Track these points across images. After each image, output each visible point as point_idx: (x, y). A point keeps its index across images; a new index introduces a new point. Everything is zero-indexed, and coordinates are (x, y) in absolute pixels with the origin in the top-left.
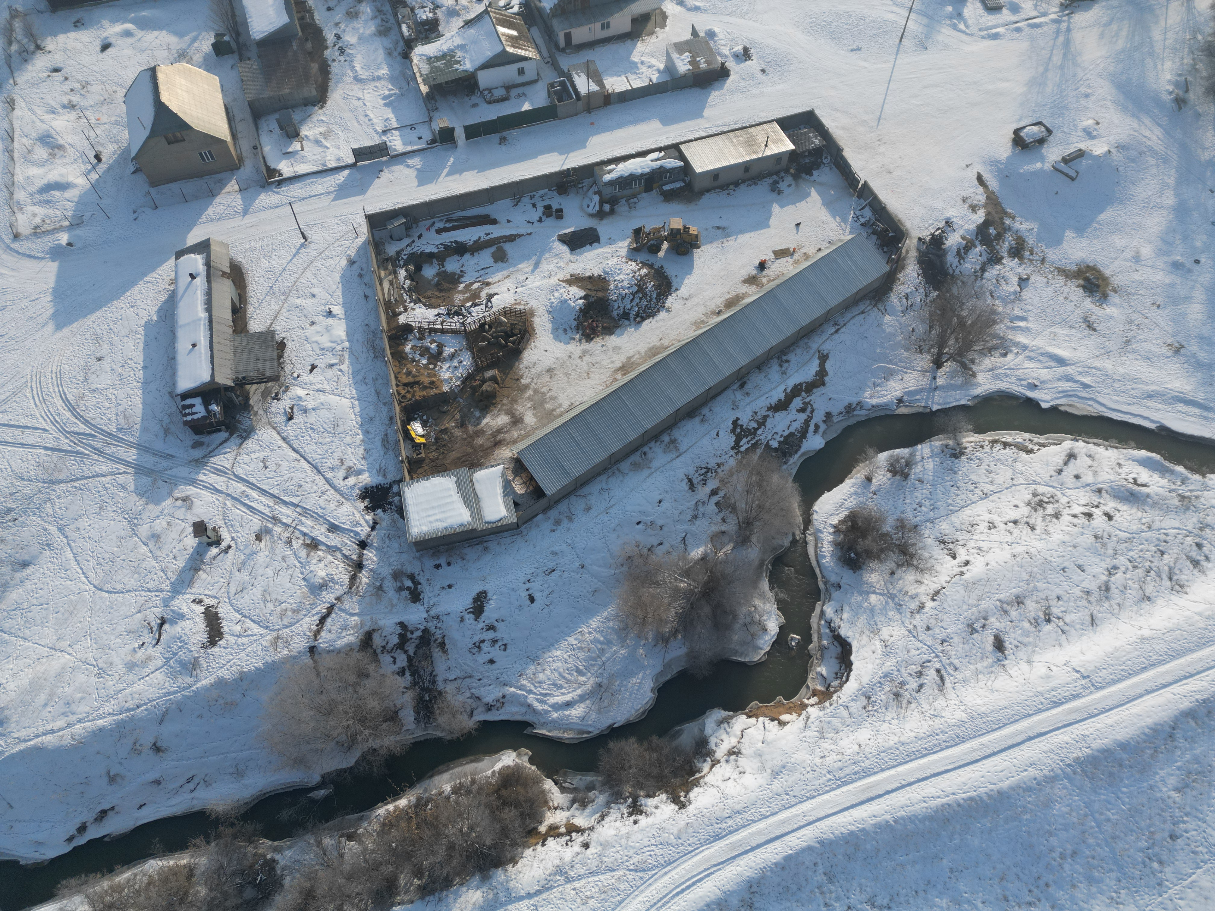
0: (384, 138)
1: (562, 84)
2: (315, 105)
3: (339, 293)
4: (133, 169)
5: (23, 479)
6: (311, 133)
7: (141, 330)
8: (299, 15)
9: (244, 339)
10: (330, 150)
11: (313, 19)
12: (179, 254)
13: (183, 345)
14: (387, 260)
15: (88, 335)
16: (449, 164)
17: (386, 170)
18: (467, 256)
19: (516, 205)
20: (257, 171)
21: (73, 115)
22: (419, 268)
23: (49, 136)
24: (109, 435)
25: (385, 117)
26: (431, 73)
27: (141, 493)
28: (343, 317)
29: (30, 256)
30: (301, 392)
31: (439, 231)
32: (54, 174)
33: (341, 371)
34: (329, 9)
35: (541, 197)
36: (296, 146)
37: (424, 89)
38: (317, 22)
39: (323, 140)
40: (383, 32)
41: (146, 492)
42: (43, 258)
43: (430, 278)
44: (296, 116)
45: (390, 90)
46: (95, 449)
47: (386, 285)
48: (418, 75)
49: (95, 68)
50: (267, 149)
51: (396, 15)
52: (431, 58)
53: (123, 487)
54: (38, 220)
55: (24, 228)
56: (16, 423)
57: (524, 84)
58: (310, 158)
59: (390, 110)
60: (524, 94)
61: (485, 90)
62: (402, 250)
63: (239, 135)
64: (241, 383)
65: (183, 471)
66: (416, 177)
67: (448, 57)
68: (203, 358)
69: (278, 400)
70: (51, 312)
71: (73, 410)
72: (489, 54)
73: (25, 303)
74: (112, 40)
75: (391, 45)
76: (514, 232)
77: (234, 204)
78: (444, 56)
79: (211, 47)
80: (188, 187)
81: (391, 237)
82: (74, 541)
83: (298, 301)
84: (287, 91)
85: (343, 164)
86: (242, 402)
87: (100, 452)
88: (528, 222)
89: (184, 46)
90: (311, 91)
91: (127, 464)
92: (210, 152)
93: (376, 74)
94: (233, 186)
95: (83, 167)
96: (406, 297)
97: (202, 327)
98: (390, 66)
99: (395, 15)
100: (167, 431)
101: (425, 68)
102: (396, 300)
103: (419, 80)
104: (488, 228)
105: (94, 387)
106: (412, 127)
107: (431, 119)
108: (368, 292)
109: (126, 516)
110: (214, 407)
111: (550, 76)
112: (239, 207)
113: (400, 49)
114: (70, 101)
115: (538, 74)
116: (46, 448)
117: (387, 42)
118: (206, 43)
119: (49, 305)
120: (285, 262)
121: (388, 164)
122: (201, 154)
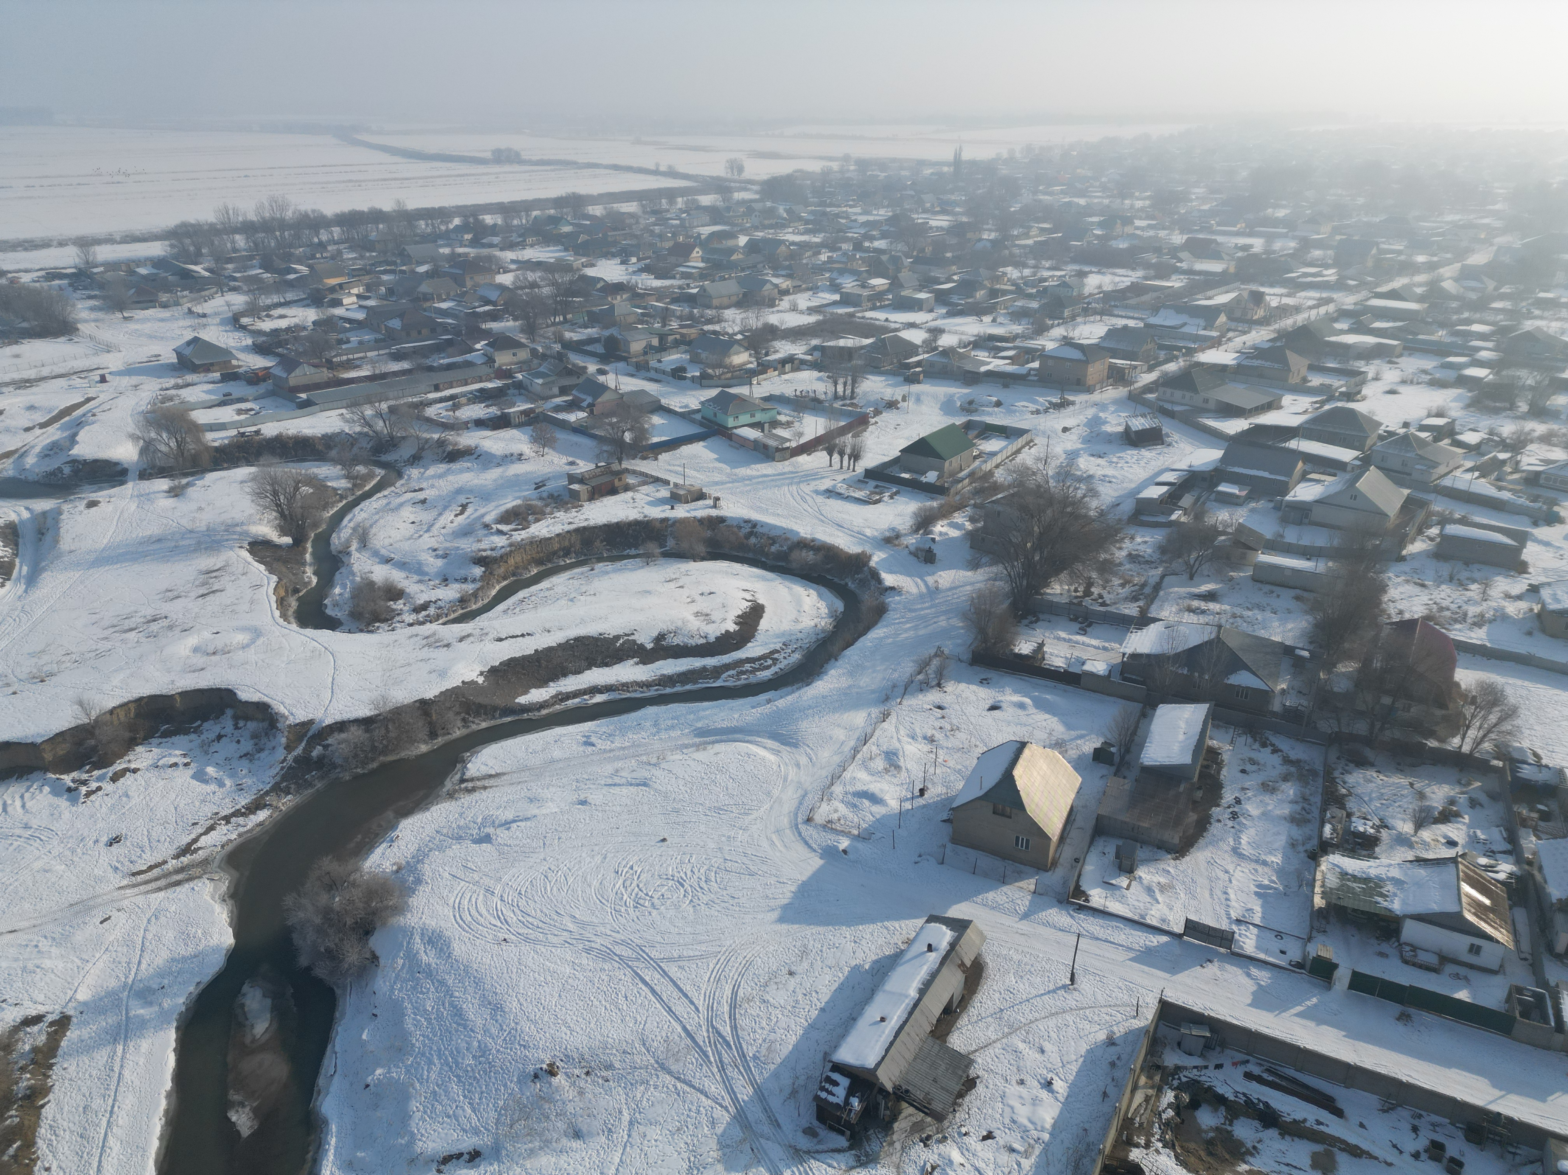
0: (1235, 927)
1: (1539, 998)
2: (1169, 853)
3: (1074, 1068)
4: (945, 818)
5: (644, 1044)
6: (1148, 877)
7: (847, 970)
8: (1206, 763)
9: (937, 1048)
10: (1160, 906)
11: (1219, 773)
12: (932, 919)
13: (872, 1012)
14: (1158, 1067)
15: (798, 944)
16: (1309, 1003)
17: (1216, 963)
18: (1273, 1133)
19: (1384, 1111)
20: (1064, 883)
21: (926, 748)
22: (1195, 1105)
23: (895, 754)
24: (743, 1056)
25: (1249, 906)
26: (1338, 889)
27: (723, 1144)
28: (1062, 1100)
29: (806, 843)
30: (956, 1156)
31: (1249, 1076)
32: (876, 786)
33: (1019, 1164)
34: (1243, 771)
35: (1433, 1125)
36: (1123, 881)
37: (1319, 902)
38: (1222, 777)
39: (1157, 891)
40: (1296, 820)
41: (728, 1146)
42: (815, 851)
43: (1204, 1127)
44: (1141, 853)
45: (1274, 882)
46: (721, 1061)
47: (1139, 1098)
48: (1318, 884)
49: (973, 720)
50: (1090, 868)
51: (1325, 811)
52: (1347, 874)
53: (713, 1123)
54: (835, 816)
55: (820, 817)
56: (681, 986)
57: (1472, 967)
58: (1131, 901)
59: (1260, 902)
60: (1466, 978)
61: (1405, 944)
62: (1186, 1068)
63: (1068, 841)
64: (901, 1095)
65: (776, 1151)
66: (1253, 993)
67: (1373, 885)
68: (882, 1039)
69: (926, 1145)
70: (786, 901)
71: (734, 1006)
72: (1435, 907)
73: (773, 880)
74: (1003, 705)
75: (1300, 838)
76: (1365, 1146)
77: (1019, 902)
78: (1366, 880)
79: (1092, 750)
80: (985, 861)
81: (1179, 1044)
82: (632, 1146)
83: (1021, 1046)
84: (1146, 825)
85: (1165, 927)
86: (887, 1119)
87: (722, 1069)
88: (1395, 1146)
89: (1066, 737)
90: (1174, 838)
91: (735, 1099)
92: (1027, 841)
93: (1263, 857)
94: (1030, 884)
95: (904, 793)
96: (1156, 1129)
97: (904, 1005)
98: (1286, 857)
99: (1323, 811)
100: (794, 1093)
101: (1333, 881)
102: (1141, 1124)
103: (1318, 889)
104: (1324, 1115)
105: (767, 997)
106: (1279, 935)
107: (1310, 939)
108: (1111, 1090)
109: (692, 1159)
110: (855, 1103)
111: (1520, 976)
112: (1022, 909)
113: (1309, 847)
114: (933, 736)
115: (1501, 966)
116: (684, 1028)
117: (1297, 833)
118: (1089, 745)
119: (789, 895)
120: (1034, 992)
121: (1223, 958)
122: (1017, 838)
